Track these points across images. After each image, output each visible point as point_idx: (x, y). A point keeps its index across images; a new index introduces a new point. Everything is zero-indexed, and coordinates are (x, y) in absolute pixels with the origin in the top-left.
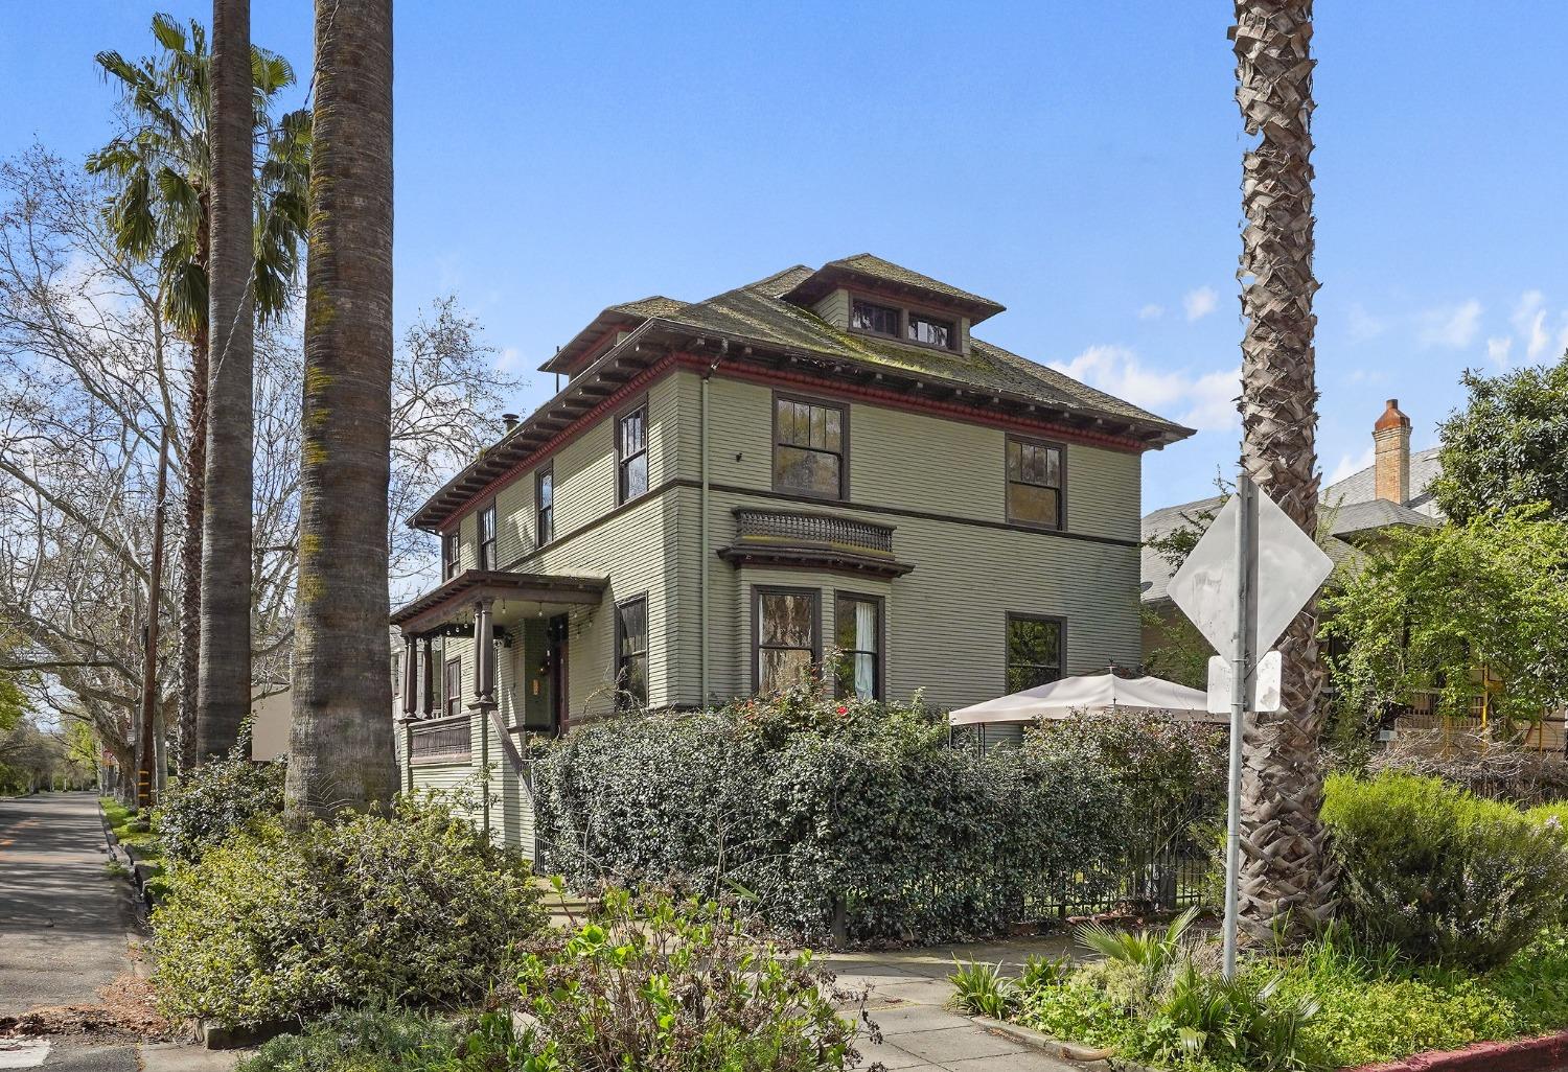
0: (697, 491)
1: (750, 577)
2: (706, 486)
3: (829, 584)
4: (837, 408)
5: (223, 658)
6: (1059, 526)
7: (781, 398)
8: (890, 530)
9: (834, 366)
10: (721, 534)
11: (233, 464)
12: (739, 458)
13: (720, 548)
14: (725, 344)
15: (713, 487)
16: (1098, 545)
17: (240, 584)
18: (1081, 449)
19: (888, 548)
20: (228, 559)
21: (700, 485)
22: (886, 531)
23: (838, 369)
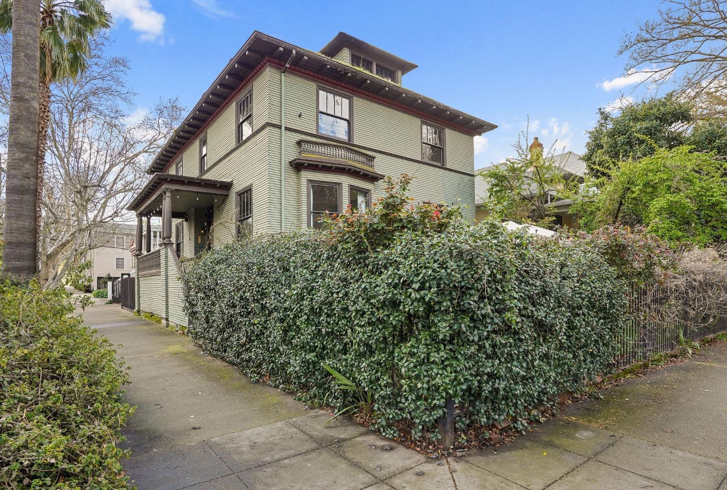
0: (277, 130)
1: (306, 175)
2: (283, 128)
3: (346, 182)
4: (347, 98)
5: (17, 217)
6: (443, 164)
7: (320, 89)
8: (374, 158)
9: (347, 73)
10: (292, 154)
11: (25, 113)
12: (300, 116)
13: (290, 160)
14: (294, 52)
15: (287, 129)
16: (458, 174)
17: (28, 178)
18: (451, 131)
19: (372, 166)
20: (21, 164)
21: (280, 127)
22: (372, 158)
23: (349, 74)
